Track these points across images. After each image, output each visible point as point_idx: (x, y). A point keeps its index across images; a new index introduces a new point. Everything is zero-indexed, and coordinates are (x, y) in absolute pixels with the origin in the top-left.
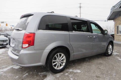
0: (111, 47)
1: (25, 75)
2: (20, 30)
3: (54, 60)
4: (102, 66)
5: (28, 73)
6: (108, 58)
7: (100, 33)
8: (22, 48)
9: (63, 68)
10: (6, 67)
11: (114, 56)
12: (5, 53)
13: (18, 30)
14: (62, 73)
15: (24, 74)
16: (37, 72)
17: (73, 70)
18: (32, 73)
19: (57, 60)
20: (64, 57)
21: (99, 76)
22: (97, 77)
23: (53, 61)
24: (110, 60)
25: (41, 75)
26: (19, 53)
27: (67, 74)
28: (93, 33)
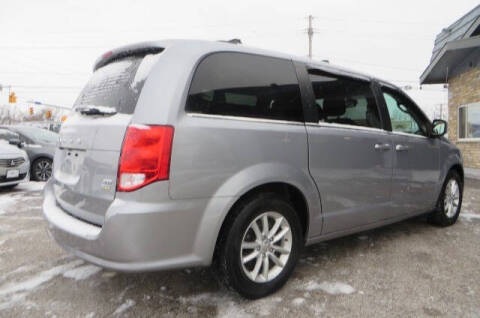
0: (453, 186)
1: (124, 307)
2: (103, 114)
3: (247, 240)
4: (435, 267)
5: (132, 298)
6: (446, 236)
7: (416, 133)
8: (118, 189)
9: (280, 274)
10: (33, 273)
11: (466, 224)
12: (15, 213)
13: (95, 113)
14: (277, 299)
15: (119, 304)
16: (170, 291)
17: (319, 282)
18: (149, 297)
19: (259, 241)
20: (286, 229)
21: (435, 306)
22: (427, 311)
23: (245, 245)
24: (458, 239)
25: (189, 304)
26: (103, 213)
27: (299, 301)
28: (394, 132)
